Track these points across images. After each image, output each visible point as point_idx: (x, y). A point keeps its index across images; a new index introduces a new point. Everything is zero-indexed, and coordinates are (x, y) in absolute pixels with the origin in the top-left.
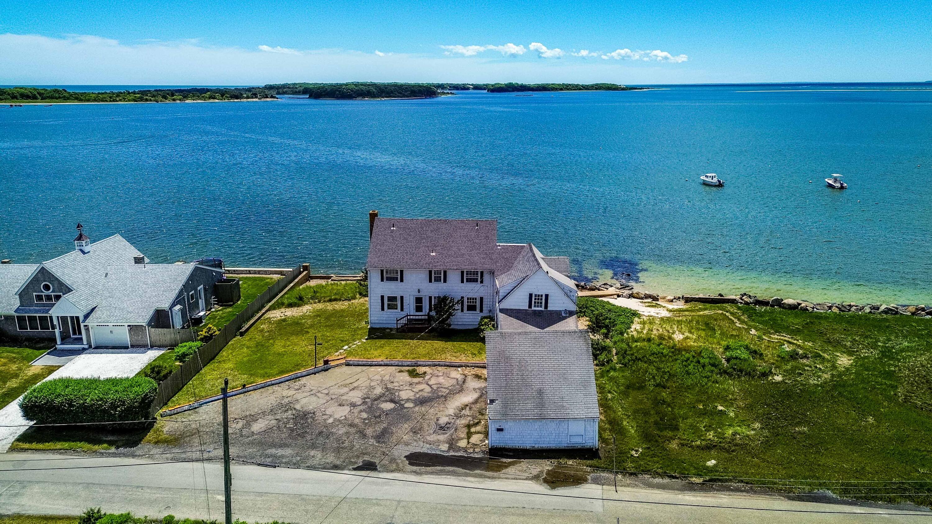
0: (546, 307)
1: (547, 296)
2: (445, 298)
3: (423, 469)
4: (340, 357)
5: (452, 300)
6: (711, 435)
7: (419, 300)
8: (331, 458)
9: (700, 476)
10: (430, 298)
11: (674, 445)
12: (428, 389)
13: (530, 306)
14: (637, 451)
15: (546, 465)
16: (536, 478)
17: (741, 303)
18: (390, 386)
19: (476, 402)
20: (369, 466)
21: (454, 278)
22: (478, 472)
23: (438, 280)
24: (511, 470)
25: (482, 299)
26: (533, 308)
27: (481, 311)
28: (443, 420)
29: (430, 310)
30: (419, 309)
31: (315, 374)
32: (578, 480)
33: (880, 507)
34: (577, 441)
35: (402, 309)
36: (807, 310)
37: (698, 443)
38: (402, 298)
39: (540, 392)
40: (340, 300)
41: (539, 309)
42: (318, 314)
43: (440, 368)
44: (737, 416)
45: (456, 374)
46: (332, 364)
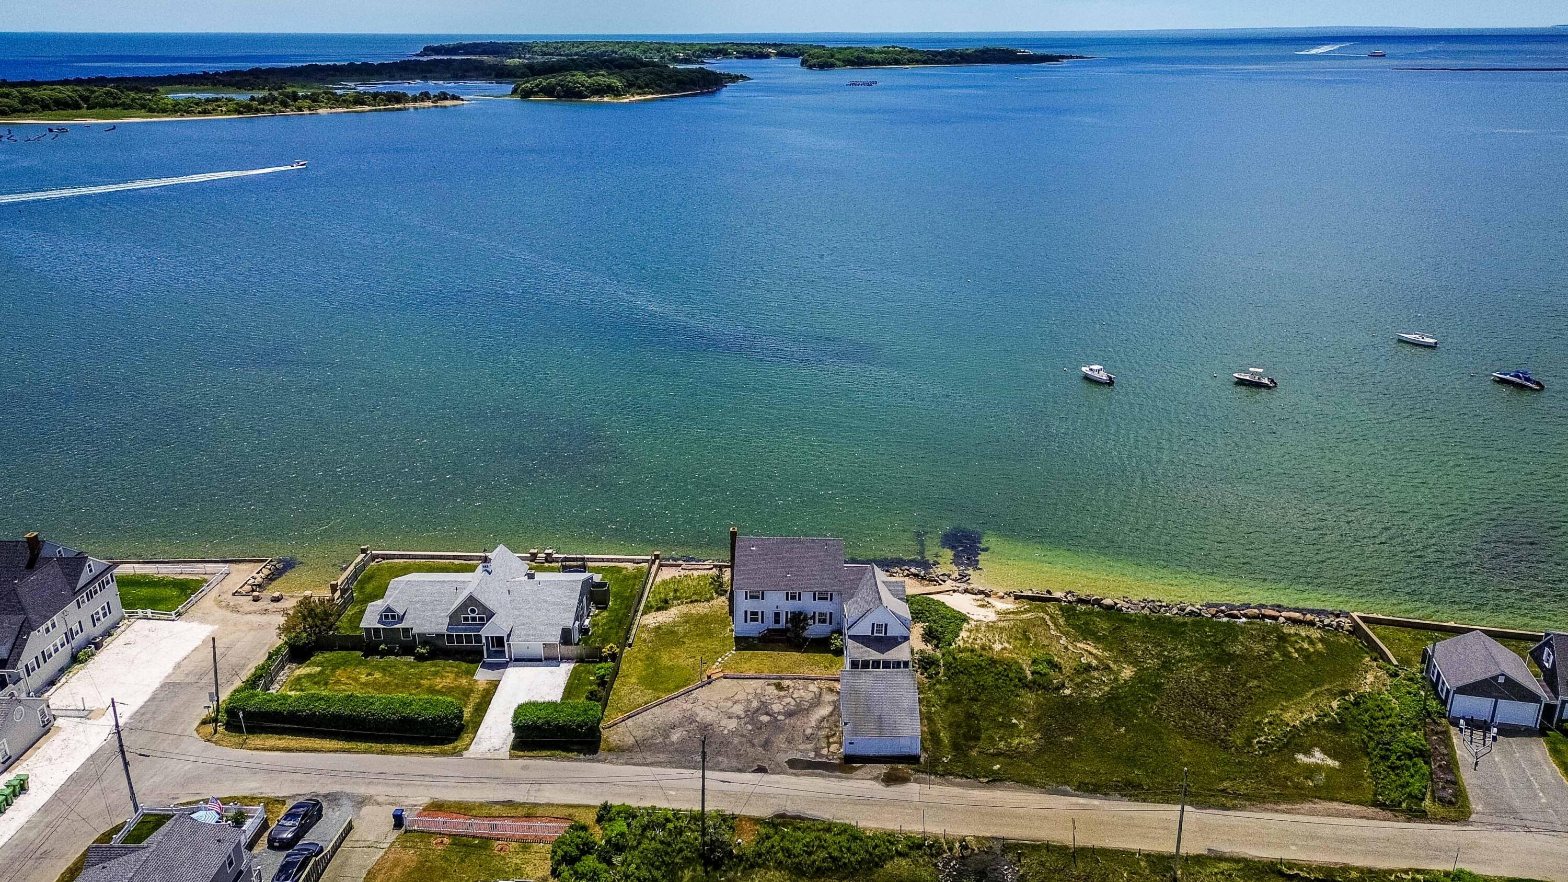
0: (886, 633)
1: (886, 625)
2: (800, 613)
3: (799, 772)
4: (717, 671)
5: (806, 616)
6: (1002, 745)
7: (777, 615)
8: (735, 764)
9: (987, 777)
10: (787, 613)
11: (974, 753)
12: (793, 703)
13: (873, 633)
14: (947, 758)
15: (883, 769)
16: (876, 779)
17: (1065, 601)
18: (763, 699)
19: (831, 714)
20: (761, 770)
21: (807, 598)
22: (837, 773)
23: (793, 598)
24: (859, 773)
25: (831, 614)
26: (875, 634)
27: (831, 623)
28: (809, 731)
29: (787, 622)
30: (777, 621)
31: (702, 687)
32: (904, 780)
34: (906, 751)
35: (762, 622)
36: (1122, 610)
37: (992, 751)
38: (762, 612)
39: (880, 717)
40: (700, 601)
41: (880, 635)
42: (687, 619)
43: (800, 682)
44: (1025, 728)
45: (813, 687)
46: (714, 677)
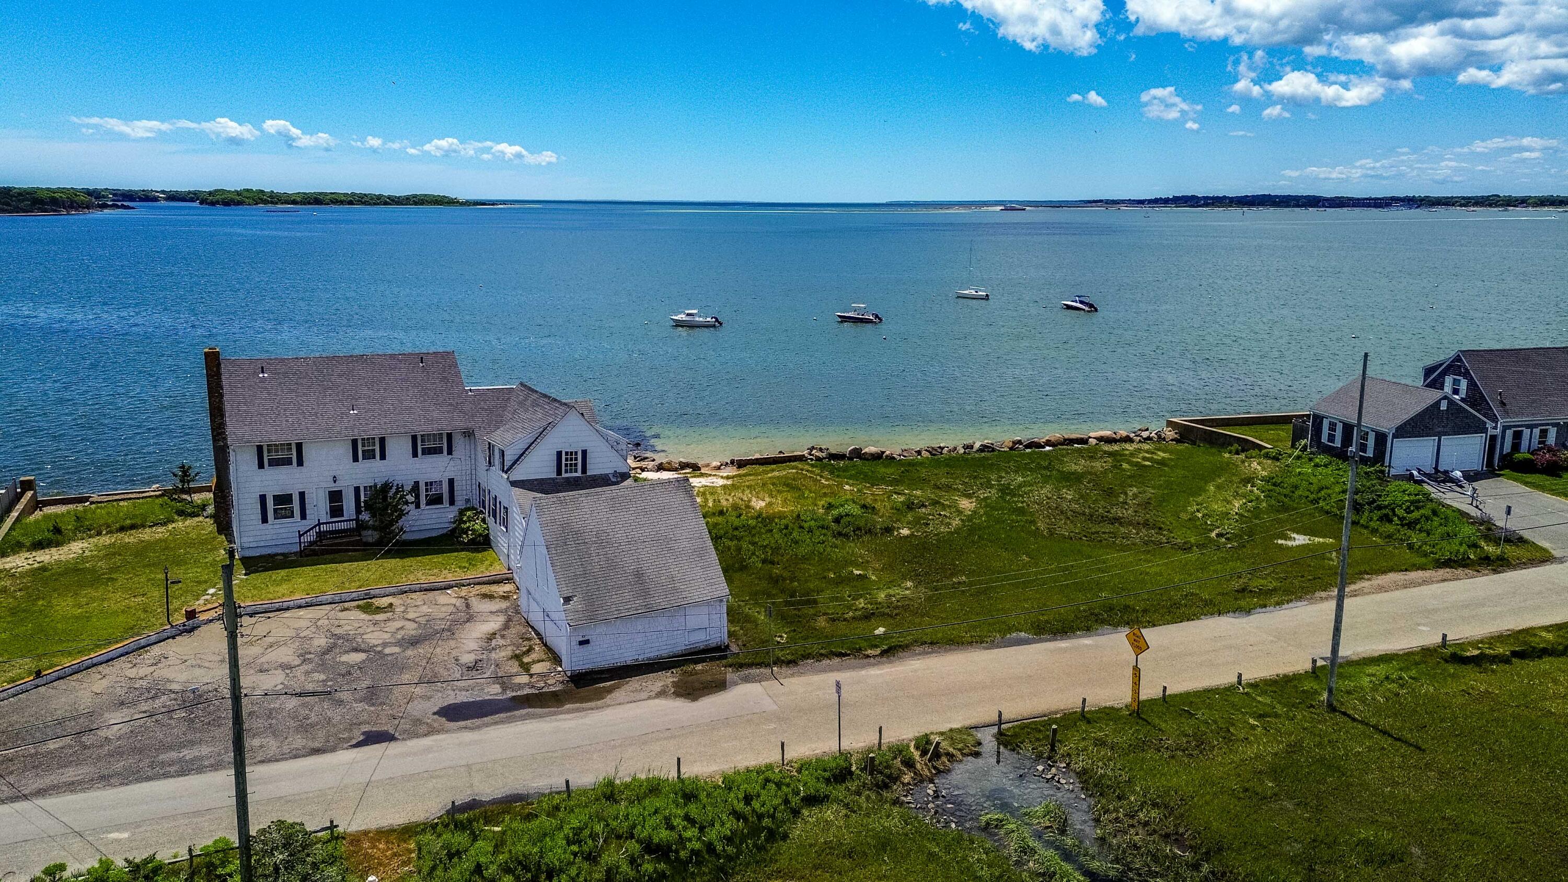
0: (584, 470)
1: (584, 453)
2: (386, 487)
3: (477, 722)
4: (209, 606)
5: (400, 488)
6: (861, 603)
7: (335, 497)
8: (299, 742)
9: (876, 646)
10: (357, 490)
11: (822, 622)
12: (411, 626)
13: (559, 472)
14: (781, 637)
15: (667, 678)
16: (662, 694)
17: (812, 460)
18: (338, 631)
19: (506, 626)
20: (373, 738)
21: (399, 449)
22: (568, 706)
23: (369, 455)
24: (619, 695)
25: (451, 482)
26: (564, 475)
27: (452, 502)
28: (468, 659)
29: (358, 511)
30: (336, 511)
31: (173, 637)
32: (720, 686)
33: (1080, 637)
34: (699, 639)
35: (303, 516)
36: (894, 458)
37: (851, 614)
38: (302, 495)
39: (639, 575)
40: (143, 526)
41: (574, 475)
42: (111, 552)
43: (414, 596)
44: (880, 579)
45: (449, 599)
46: (203, 617)
